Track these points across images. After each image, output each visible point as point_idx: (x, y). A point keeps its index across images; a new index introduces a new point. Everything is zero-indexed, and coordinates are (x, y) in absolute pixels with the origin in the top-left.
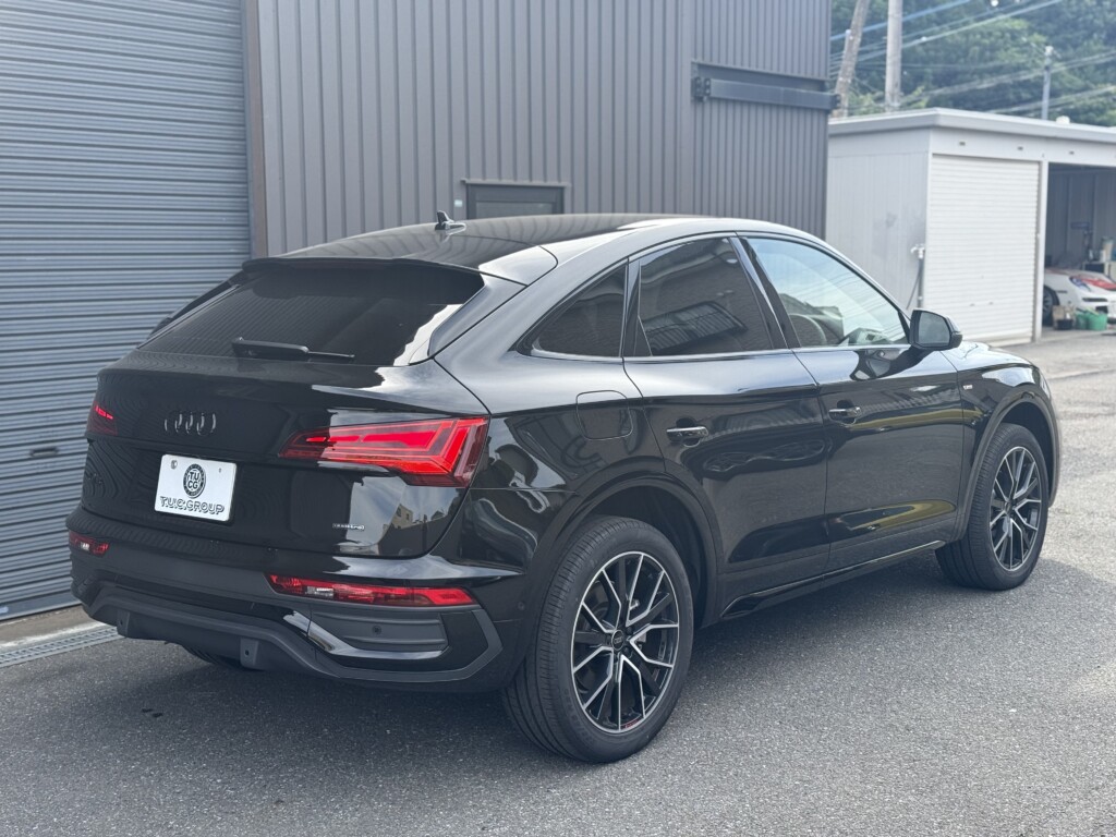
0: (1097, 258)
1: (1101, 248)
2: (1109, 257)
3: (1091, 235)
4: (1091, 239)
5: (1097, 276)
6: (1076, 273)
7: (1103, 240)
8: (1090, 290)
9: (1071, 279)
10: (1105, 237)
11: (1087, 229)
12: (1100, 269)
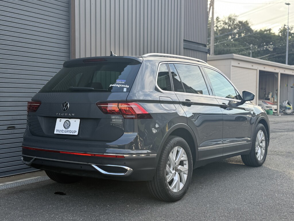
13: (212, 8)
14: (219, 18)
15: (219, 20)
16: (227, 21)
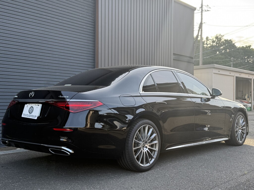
0: (244, 97)
1: (245, 95)
2: (247, 97)
3: (243, 93)
4: (243, 94)
5: (245, 101)
6: (241, 100)
7: (246, 94)
8: (244, 103)
9: (240, 101)
10: (246, 93)
11: (242, 92)
12: (245, 99)
13: (200, 30)
14: (208, 37)
15: (209, 39)
16: (214, 40)
